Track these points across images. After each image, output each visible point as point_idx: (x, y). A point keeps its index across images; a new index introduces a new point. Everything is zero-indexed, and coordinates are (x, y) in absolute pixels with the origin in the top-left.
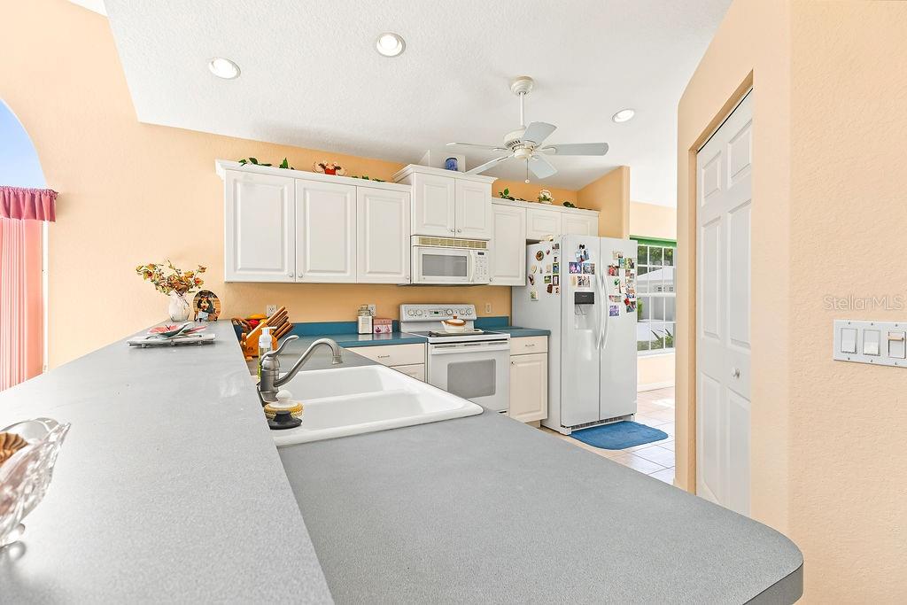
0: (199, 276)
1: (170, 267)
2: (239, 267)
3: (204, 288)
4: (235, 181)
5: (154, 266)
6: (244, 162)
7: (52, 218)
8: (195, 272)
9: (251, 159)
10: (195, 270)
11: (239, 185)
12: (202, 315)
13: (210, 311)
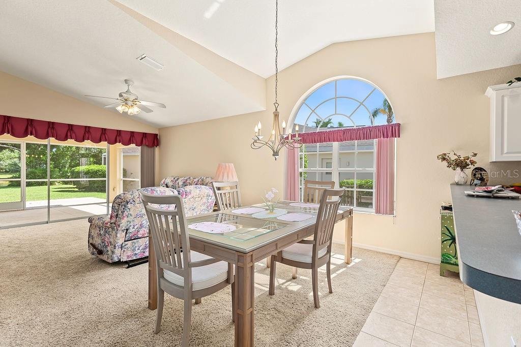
0: (473, 159)
1: (455, 154)
2: (505, 151)
3: (476, 166)
4: (503, 96)
5: (445, 154)
6: (511, 82)
7: (399, 137)
8: (470, 157)
9: (516, 79)
10: (470, 155)
11: (506, 99)
12: (476, 182)
13: (482, 179)
